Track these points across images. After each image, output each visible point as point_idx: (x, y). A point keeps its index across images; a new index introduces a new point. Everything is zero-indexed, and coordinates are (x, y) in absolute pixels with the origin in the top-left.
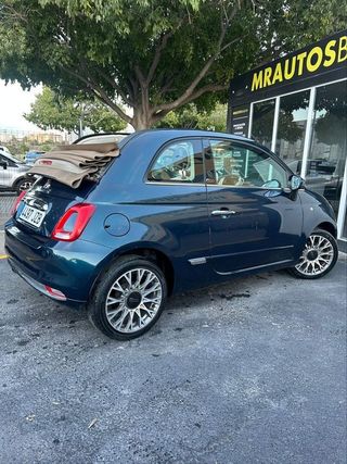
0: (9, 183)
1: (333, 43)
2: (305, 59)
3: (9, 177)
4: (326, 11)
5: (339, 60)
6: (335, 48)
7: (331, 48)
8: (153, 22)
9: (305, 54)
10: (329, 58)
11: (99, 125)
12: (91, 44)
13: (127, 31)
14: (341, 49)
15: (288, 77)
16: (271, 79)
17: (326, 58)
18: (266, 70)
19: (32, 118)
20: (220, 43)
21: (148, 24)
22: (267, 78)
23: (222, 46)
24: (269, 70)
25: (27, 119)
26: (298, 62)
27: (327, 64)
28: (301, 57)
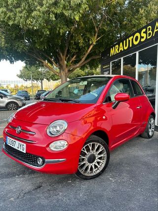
0: (3, 105)
1: (144, 30)
2: (132, 39)
3: (3, 102)
4: (142, 17)
5: (148, 38)
6: (146, 32)
7: (144, 33)
8: (60, 28)
9: (132, 37)
10: (143, 37)
11: (50, 78)
12: (36, 41)
13: (48, 33)
14: (148, 32)
15: (126, 48)
16: (118, 50)
17: (142, 37)
18: (116, 46)
19: (21, 76)
20: (96, 37)
21: (58, 29)
22: (117, 50)
23: (97, 38)
24: (117, 46)
25: (19, 77)
26: (129, 41)
27: (143, 40)
28: (130, 38)
